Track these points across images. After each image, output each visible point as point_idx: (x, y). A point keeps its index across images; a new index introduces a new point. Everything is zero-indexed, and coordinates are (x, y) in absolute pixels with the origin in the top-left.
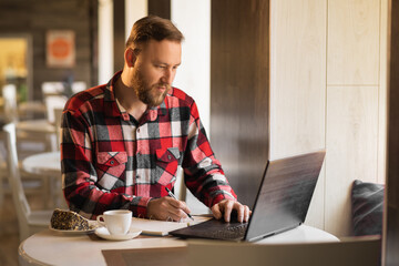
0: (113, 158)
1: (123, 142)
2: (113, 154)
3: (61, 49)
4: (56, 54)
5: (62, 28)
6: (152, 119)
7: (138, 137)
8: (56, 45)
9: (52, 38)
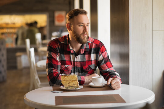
0: (66, 68)
1: (71, 61)
2: (66, 66)
3: (61, 18)
4: (58, 21)
5: (61, 10)
6: (82, 53)
7: (76, 60)
8: (58, 17)
9: (57, 14)
